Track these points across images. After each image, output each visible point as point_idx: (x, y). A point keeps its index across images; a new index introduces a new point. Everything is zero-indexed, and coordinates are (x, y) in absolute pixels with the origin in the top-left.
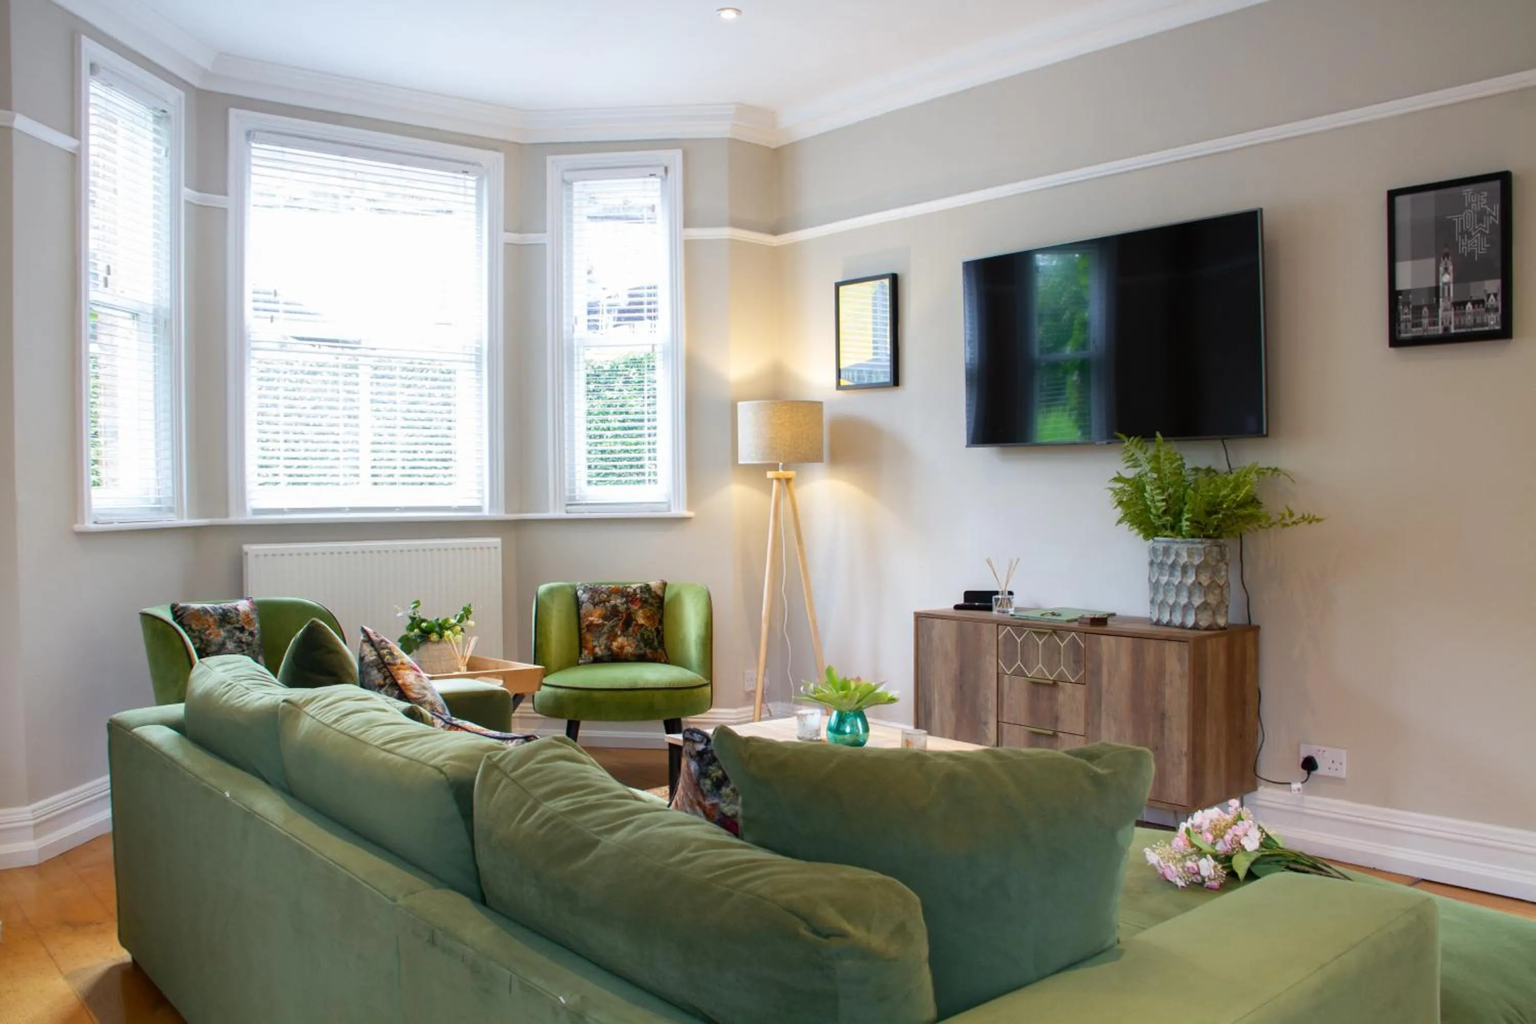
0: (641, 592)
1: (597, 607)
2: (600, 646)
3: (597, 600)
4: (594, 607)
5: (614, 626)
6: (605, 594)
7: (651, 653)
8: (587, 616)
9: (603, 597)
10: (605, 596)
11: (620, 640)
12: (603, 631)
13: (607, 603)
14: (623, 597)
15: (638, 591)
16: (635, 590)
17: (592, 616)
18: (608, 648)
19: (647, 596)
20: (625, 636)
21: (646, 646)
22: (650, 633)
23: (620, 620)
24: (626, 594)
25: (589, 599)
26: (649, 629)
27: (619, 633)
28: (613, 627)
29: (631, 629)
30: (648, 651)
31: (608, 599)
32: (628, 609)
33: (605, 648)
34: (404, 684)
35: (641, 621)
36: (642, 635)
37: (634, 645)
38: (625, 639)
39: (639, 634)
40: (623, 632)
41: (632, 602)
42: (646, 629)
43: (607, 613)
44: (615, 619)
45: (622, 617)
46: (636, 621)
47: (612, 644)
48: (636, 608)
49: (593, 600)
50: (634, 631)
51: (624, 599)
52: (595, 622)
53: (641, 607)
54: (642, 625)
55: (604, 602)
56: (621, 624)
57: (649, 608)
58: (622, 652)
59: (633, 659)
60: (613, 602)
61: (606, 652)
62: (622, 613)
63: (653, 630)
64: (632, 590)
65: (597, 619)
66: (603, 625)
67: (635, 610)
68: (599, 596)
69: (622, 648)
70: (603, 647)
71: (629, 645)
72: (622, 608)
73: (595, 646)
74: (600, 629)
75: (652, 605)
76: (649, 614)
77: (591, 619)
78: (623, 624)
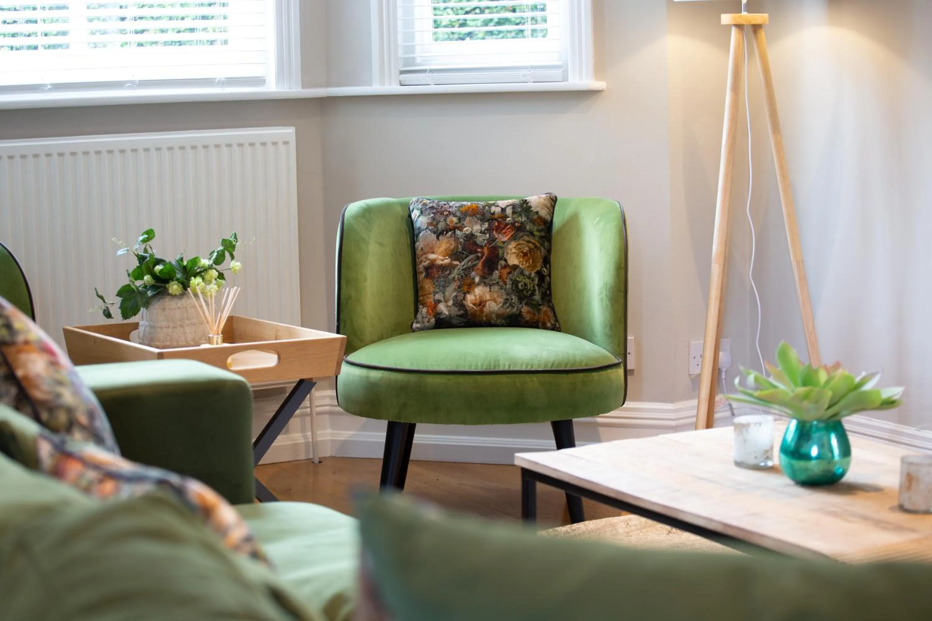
0: (514, 213)
1: (441, 238)
2: (446, 302)
3: (441, 226)
4: (438, 238)
5: (469, 268)
6: (455, 215)
7: (529, 312)
8: (428, 253)
9: (452, 221)
10: (455, 220)
11: (478, 291)
12: (451, 277)
13: (458, 232)
14: (483, 220)
15: (509, 211)
16: (503, 210)
17: (433, 253)
18: (460, 304)
19: (524, 219)
20: (485, 284)
21: (521, 299)
22: (527, 281)
23: (478, 258)
24: (488, 216)
25: (430, 224)
26: (527, 273)
27: (477, 279)
28: (467, 270)
29: (496, 274)
30: (525, 309)
31: (459, 225)
32: (492, 240)
33: (454, 304)
34: (26, 378)
35: (513, 260)
36: (515, 283)
37: (501, 300)
38: (488, 289)
39: (509, 282)
40: (483, 277)
41: (499, 229)
42: (522, 273)
43: (458, 248)
44: (471, 256)
45: (483, 254)
46: (506, 260)
47: (464, 298)
48: (505, 239)
49: (436, 226)
50: (500, 277)
51: (486, 225)
52: (439, 262)
53: (514, 238)
54: (515, 267)
55: (454, 229)
56: (480, 265)
57: (526, 238)
58: (482, 311)
59: (498, 322)
60: (467, 230)
61: (455, 311)
62: (481, 247)
63: (533, 275)
64: (498, 210)
65: (441, 257)
66: (451, 267)
67: (504, 242)
68: (445, 220)
69: (481, 304)
70: (450, 303)
71: (494, 300)
72: (481, 239)
73: (439, 301)
74: (448, 272)
75: (531, 233)
76: (526, 249)
77: (432, 256)
78: (484, 265)
